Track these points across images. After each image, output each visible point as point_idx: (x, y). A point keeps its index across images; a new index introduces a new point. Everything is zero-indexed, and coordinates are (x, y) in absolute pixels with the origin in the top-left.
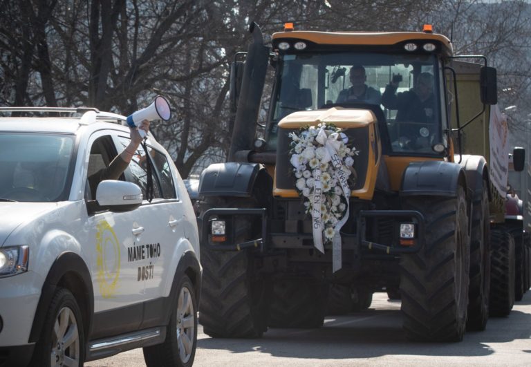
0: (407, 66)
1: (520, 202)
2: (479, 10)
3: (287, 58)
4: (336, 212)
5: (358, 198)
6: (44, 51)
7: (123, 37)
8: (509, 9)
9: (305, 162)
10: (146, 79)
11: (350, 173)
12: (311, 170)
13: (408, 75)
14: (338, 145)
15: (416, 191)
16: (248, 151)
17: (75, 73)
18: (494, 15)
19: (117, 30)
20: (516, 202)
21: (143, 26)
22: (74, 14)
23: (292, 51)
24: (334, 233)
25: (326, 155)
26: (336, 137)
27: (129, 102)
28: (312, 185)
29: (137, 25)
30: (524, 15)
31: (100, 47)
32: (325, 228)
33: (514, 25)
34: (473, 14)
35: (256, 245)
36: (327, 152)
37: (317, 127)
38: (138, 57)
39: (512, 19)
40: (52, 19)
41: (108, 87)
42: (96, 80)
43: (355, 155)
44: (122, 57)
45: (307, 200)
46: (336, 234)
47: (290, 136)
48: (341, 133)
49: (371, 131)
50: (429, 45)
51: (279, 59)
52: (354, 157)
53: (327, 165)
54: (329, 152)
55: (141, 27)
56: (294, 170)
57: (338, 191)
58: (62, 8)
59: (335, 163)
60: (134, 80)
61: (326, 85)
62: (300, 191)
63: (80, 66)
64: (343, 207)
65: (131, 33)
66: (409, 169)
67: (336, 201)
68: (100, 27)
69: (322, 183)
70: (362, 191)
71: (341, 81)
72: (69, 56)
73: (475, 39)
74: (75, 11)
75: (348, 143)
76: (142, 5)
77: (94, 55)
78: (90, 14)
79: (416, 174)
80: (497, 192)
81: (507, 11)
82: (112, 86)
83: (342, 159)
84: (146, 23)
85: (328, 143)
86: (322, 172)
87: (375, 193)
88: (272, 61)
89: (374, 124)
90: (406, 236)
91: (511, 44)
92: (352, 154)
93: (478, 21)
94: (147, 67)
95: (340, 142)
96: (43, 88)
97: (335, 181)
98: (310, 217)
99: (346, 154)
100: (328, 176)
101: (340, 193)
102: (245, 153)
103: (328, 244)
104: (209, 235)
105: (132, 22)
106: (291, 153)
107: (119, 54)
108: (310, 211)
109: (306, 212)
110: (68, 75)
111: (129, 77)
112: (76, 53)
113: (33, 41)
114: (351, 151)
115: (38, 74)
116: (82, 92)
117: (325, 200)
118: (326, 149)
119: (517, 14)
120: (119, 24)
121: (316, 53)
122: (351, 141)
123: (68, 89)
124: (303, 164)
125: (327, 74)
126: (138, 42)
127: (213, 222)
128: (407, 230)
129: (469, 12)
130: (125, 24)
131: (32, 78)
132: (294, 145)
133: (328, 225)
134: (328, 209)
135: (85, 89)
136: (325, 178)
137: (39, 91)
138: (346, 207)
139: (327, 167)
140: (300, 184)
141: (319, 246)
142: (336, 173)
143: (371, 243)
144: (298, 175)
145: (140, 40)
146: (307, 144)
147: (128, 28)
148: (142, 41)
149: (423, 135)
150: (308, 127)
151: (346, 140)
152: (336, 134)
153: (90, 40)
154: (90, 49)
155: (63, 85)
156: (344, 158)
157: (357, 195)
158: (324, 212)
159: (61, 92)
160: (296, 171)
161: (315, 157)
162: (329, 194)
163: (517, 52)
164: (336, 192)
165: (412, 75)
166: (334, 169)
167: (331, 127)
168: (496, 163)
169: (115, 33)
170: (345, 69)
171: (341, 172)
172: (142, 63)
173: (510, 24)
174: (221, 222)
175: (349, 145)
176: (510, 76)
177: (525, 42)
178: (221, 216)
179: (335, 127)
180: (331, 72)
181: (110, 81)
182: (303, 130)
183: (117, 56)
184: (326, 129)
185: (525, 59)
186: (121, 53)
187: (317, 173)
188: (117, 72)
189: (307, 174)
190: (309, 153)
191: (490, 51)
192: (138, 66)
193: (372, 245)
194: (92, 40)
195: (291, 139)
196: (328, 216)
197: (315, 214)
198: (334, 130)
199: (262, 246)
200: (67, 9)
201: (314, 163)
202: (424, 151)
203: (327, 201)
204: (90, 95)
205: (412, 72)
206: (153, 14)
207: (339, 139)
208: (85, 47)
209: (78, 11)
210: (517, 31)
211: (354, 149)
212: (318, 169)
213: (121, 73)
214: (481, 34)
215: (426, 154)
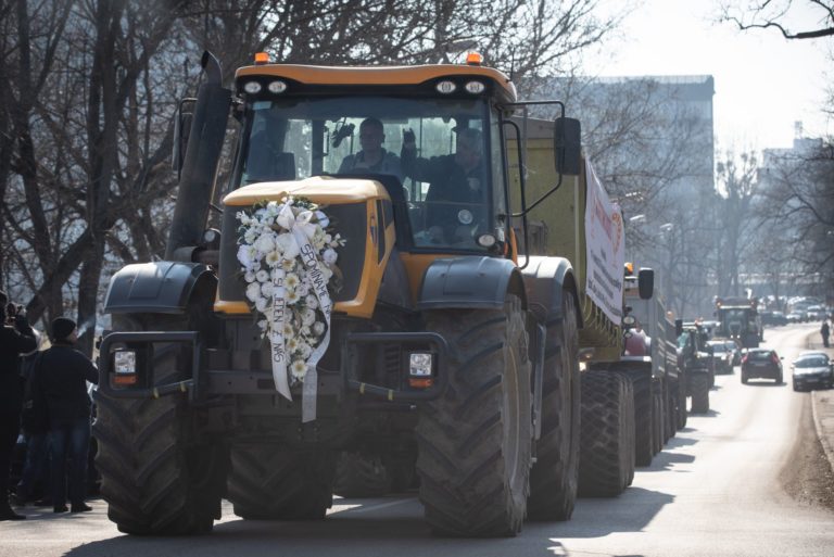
0: (447, 120)
1: (648, 340)
2: (597, 92)
3: (258, 106)
4: (308, 336)
5: (345, 313)
6: (27, 148)
7: (131, 130)
8: (634, 91)
9: (259, 257)
10: (162, 184)
11: (330, 273)
12: (268, 269)
13: (449, 135)
14: (312, 229)
15: (441, 302)
16: (192, 249)
17: (70, 177)
18: (615, 99)
19: (124, 120)
20: (641, 340)
21: (158, 114)
22: (66, 99)
23: (264, 95)
24: (306, 369)
25: (291, 246)
26: (309, 218)
27: (140, 213)
28: (270, 293)
29: (149, 114)
30: (654, 97)
31: (101, 142)
32: (292, 361)
33: (641, 111)
34: (587, 97)
35: (183, 389)
36: (294, 241)
37: (279, 202)
38: (150, 156)
39: (639, 103)
40: (38, 105)
41: (111, 194)
42: (97, 185)
43: (340, 245)
44: (132, 156)
45: (262, 317)
46: (309, 370)
47: (238, 217)
48: (317, 212)
49: (372, 210)
50: (475, 84)
51: (246, 109)
52: (336, 249)
53: (294, 261)
54: (298, 242)
55: (156, 117)
56: (243, 269)
57: (311, 302)
58: (52, 91)
59: (306, 259)
60: (146, 184)
61: (325, 151)
62: (251, 304)
63: (75, 167)
64: (320, 328)
65: (142, 122)
66: (432, 269)
67: (309, 318)
68: (102, 116)
69: (286, 289)
70: (354, 303)
71: (346, 144)
72: (60, 153)
73: (591, 130)
74: (69, 96)
75: (329, 227)
76: (158, 88)
77: (93, 153)
78: (87, 97)
79: (443, 275)
80: (604, 315)
81: (631, 93)
82: (118, 194)
83: (318, 252)
84: (162, 111)
85: (295, 227)
86: (287, 273)
87: (378, 308)
88: (235, 110)
89: (378, 202)
90: (419, 373)
91: (637, 134)
92: (335, 244)
93: (594, 106)
94: (163, 168)
95: (315, 226)
96: (27, 197)
97: (307, 287)
98: (267, 343)
99: (326, 245)
100: (296, 278)
101: (315, 305)
102: (188, 250)
103: (296, 387)
104: (111, 374)
105: (143, 110)
106: (238, 243)
107: (127, 151)
108: (268, 334)
109: (262, 336)
110: (58, 180)
111: (139, 181)
112: (70, 151)
113: (13, 134)
114: (333, 239)
115: (20, 178)
116: (79, 201)
117: (290, 317)
118: (292, 236)
119: (646, 97)
120: (127, 112)
121: (303, 98)
122: (334, 223)
123: (59, 198)
124: (256, 261)
125: (325, 134)
126: (151, 137)
127: (117, 353)
128: (421, 363)
129: (583, 95)
130: (135, 112)
131: (13, 182)
132: (244, 231)
133: (295, 357)
134: (296, 331)
135: (82, 197)
136: (291, 282)
137: (23, 200)
138: (326, 328)
139: (293, 264)
140: (252, 292)
141: (283, 388)
142: (309, 274)
143: (363, 384)
144: (249, 278)
145: (153, 133)
146: (262, 228)
147: (139, 117)
148: (157, 134)
149: (463, 222)
150: (266, 203)
151: (325, 223)
152: (309, 214)
153: (88, 134)
154: (88, 144)
155: (53, 192)
156: (322, 252)
157: (343, 310)
158: (290, 336)
159: (50, 202)
160: (245, 272)
161: (275, 249)
162: (298, 308)
163: (646, 146)
164: (309, 305)
165: (455, 134)
166: (305, 268)
167: (302, 202)
168: (600, 272)
169: (121, 123)
170: (352, 126)
171: (316, 273)
172: (156, 163)
173: (636, 109)
174: (130, 353)
175: (330, 230)
176: (636, 177)
177: (656, 133)
178: (130, 345)
179: (309, 202)
180: (332, 130)
181: (113, 186)
182: (258, 207)
183: (124, 154)
184: (295, 204)
185: (656, 155)
186: (130, 151)
187: (278, 274)
188: (124, 175)
189: (262, 276)
190: (265, 243)
191: (610, 145)
192: (151, 168)
193: (365, 387)
194: (91, 134)
195: (239, 222)
196: (297, 342)
197: (275, 340)
198: (307, 207)
199: (191, 392)
200: (58, 92)
201: (274, 259)
202: (464, 246)
203: (294, 318)
204: (88, 205)
205: (454, 129)
206: (172, 100)
207: (314, 221)
208: (81, 142)
209: (73, 95)
210: (646, 118)
211: (338, 236)
212: (279, 268)
213: (129, 176)
214: (598, 123)
215: (468, 250)
